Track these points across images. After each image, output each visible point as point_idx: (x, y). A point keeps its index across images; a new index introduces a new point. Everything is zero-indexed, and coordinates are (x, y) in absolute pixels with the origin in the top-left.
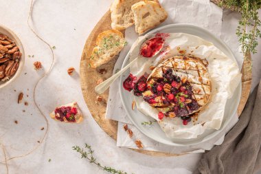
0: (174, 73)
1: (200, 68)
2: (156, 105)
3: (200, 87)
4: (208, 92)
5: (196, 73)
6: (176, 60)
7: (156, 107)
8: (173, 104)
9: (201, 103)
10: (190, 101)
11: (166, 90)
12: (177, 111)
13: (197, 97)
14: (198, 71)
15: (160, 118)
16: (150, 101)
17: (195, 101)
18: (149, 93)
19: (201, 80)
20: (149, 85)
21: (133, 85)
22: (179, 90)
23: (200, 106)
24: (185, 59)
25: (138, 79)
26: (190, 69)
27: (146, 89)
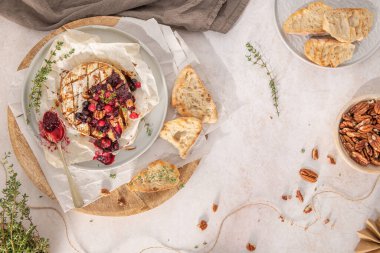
0: (80, 110)
1: (69, 81)
2: (121, 124)
3: (91, 77)
4: (95, 66)
5: (76, 84)
6: (64, 111)
7: (124, 123)
8: (117, 104)
9: (109, 72)
10: (109, 85)
11: (101, 116)
12: (123, 99)
13: (103, 77)
14: (72, 82)
15: (137, 116)
16: (119, 132)
17: (108, 80)
18: (111, 135)
19: (82, 77)
20: (101, 136)
21: (105, 154)
22: (99, 101)
23: (113, 72)
24: (61, 100)
25: (97, 149)
26: (72, 92)
27: (106, 138)
